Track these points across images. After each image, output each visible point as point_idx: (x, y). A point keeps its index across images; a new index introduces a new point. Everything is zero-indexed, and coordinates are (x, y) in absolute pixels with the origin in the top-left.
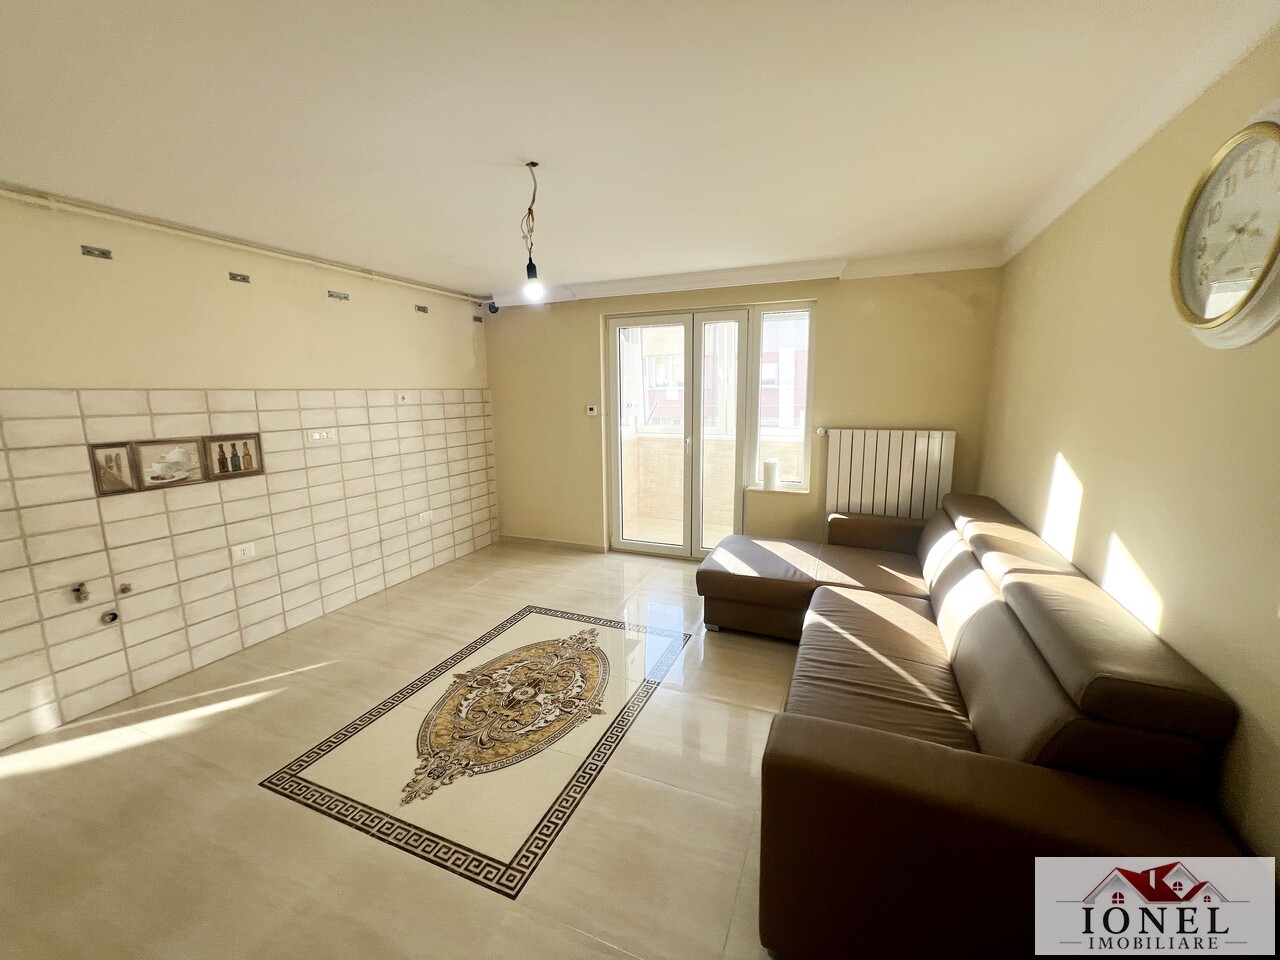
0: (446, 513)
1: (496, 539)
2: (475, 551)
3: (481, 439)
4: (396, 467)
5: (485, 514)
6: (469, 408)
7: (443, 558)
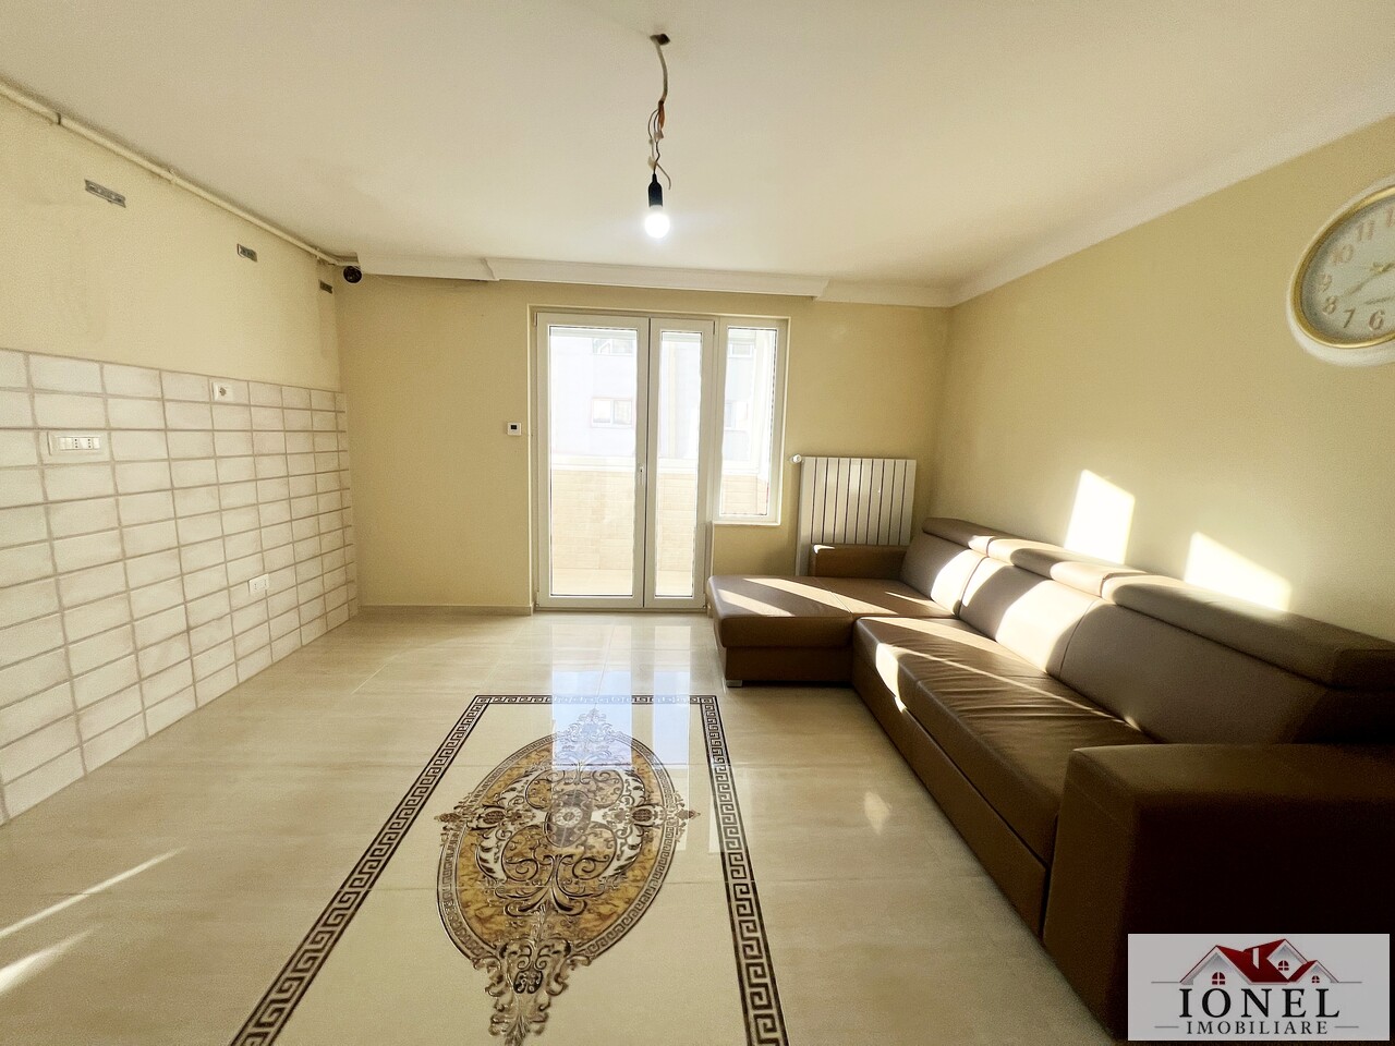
0: (288, 577)
1: (355, 612)
2: (329, 632)
3: (333, 465)
4: (212, 505)
5: (338, 577)
6: (318, 417)
7: (284, 647)
